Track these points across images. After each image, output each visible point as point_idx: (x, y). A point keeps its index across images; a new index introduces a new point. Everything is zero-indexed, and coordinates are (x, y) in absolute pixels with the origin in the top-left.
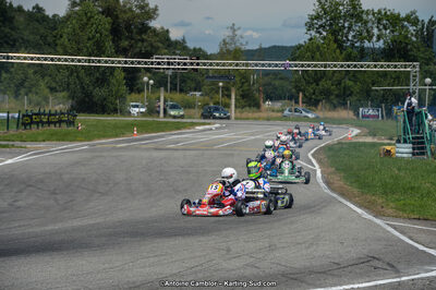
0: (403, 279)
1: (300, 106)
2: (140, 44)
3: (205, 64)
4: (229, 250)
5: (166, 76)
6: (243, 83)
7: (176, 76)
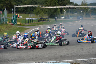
2: (63, 3)
3: (78, 7)
5: (69, 10)
6: (86, 11)
7: (71, 10)
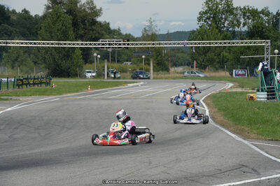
0: (262, 179)
1: (195, 70)
2: (91, 32)
4: (150, 163)
5: (108, 53)
6: (158, 56)
7: (115, 53)
